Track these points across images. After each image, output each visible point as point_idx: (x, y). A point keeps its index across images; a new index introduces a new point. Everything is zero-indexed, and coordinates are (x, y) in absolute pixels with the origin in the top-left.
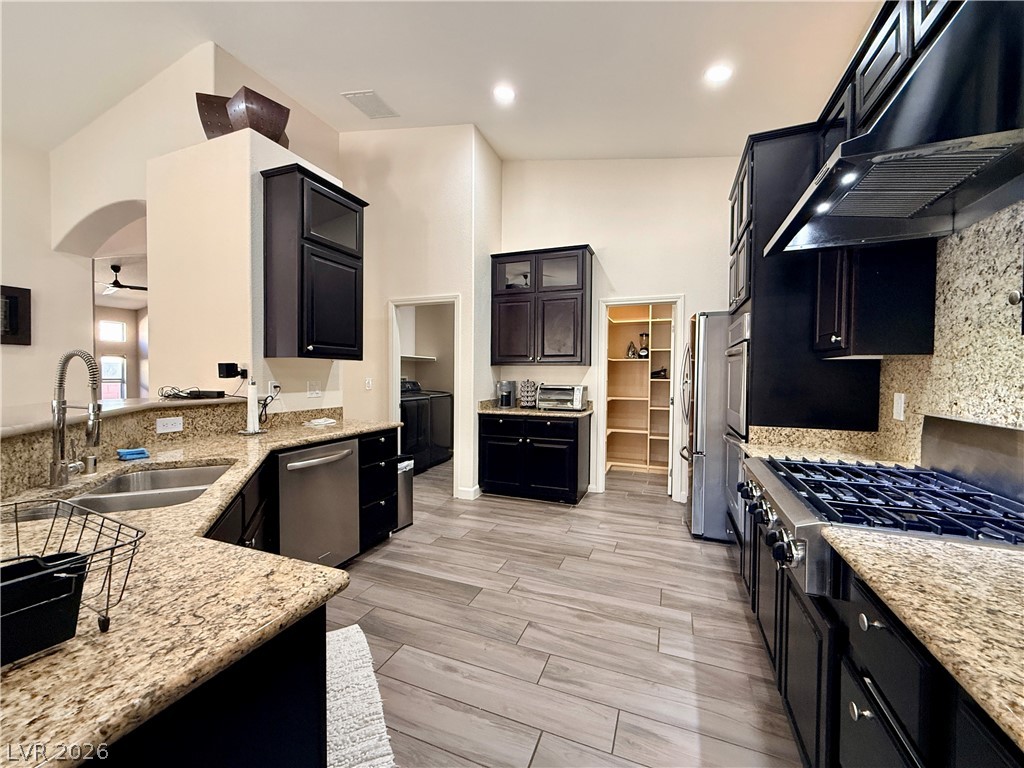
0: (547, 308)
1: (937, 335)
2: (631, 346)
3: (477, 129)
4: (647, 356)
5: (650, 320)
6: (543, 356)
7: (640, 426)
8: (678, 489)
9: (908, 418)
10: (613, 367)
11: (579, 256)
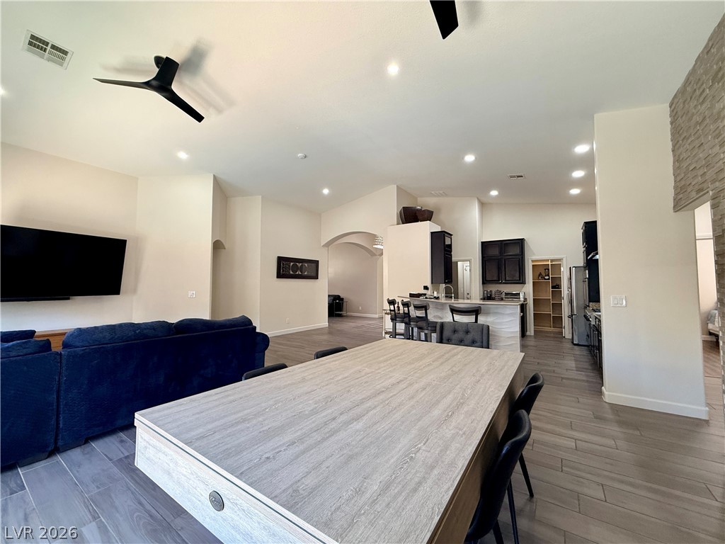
0: (507, 262)
2: (540, 274)
3: (478, 199)
4: (549, 279)
5: (550, 263)
6: (506, 280)
7: (548, 310)
8: (567, 333)
10: (534, 283)
11: (520, 243)
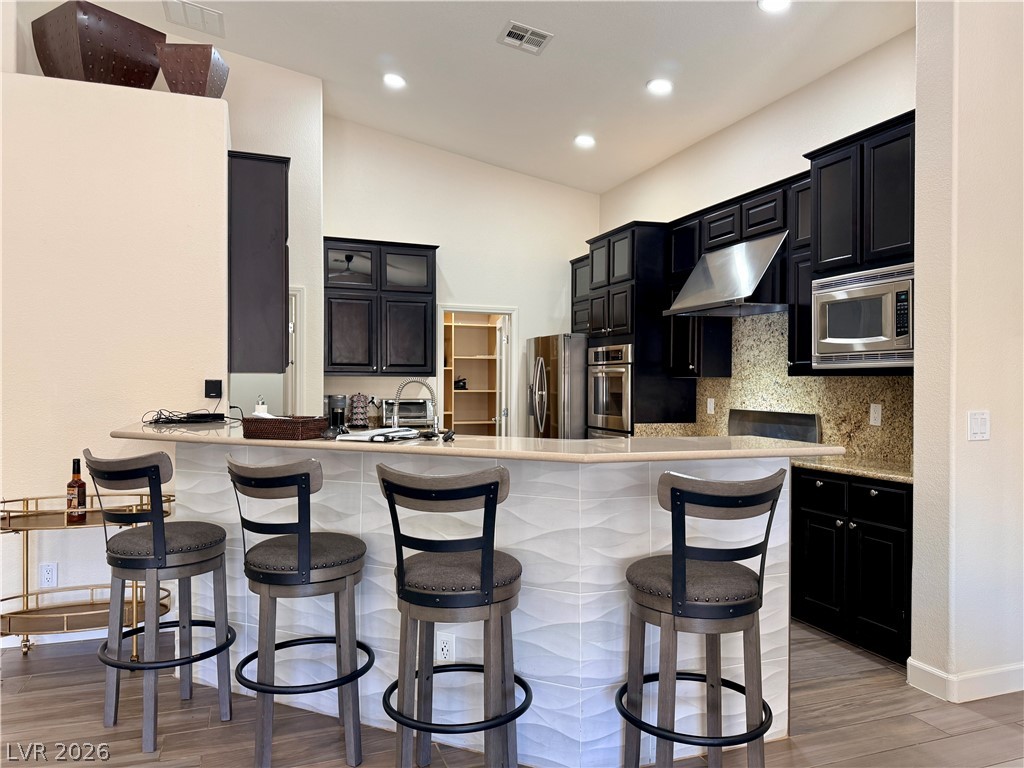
0: (393, 311)
1: (733, 367)
4: (450, 364)
5: (453, 324)
9: (716, 413)
11: (425, 254)
